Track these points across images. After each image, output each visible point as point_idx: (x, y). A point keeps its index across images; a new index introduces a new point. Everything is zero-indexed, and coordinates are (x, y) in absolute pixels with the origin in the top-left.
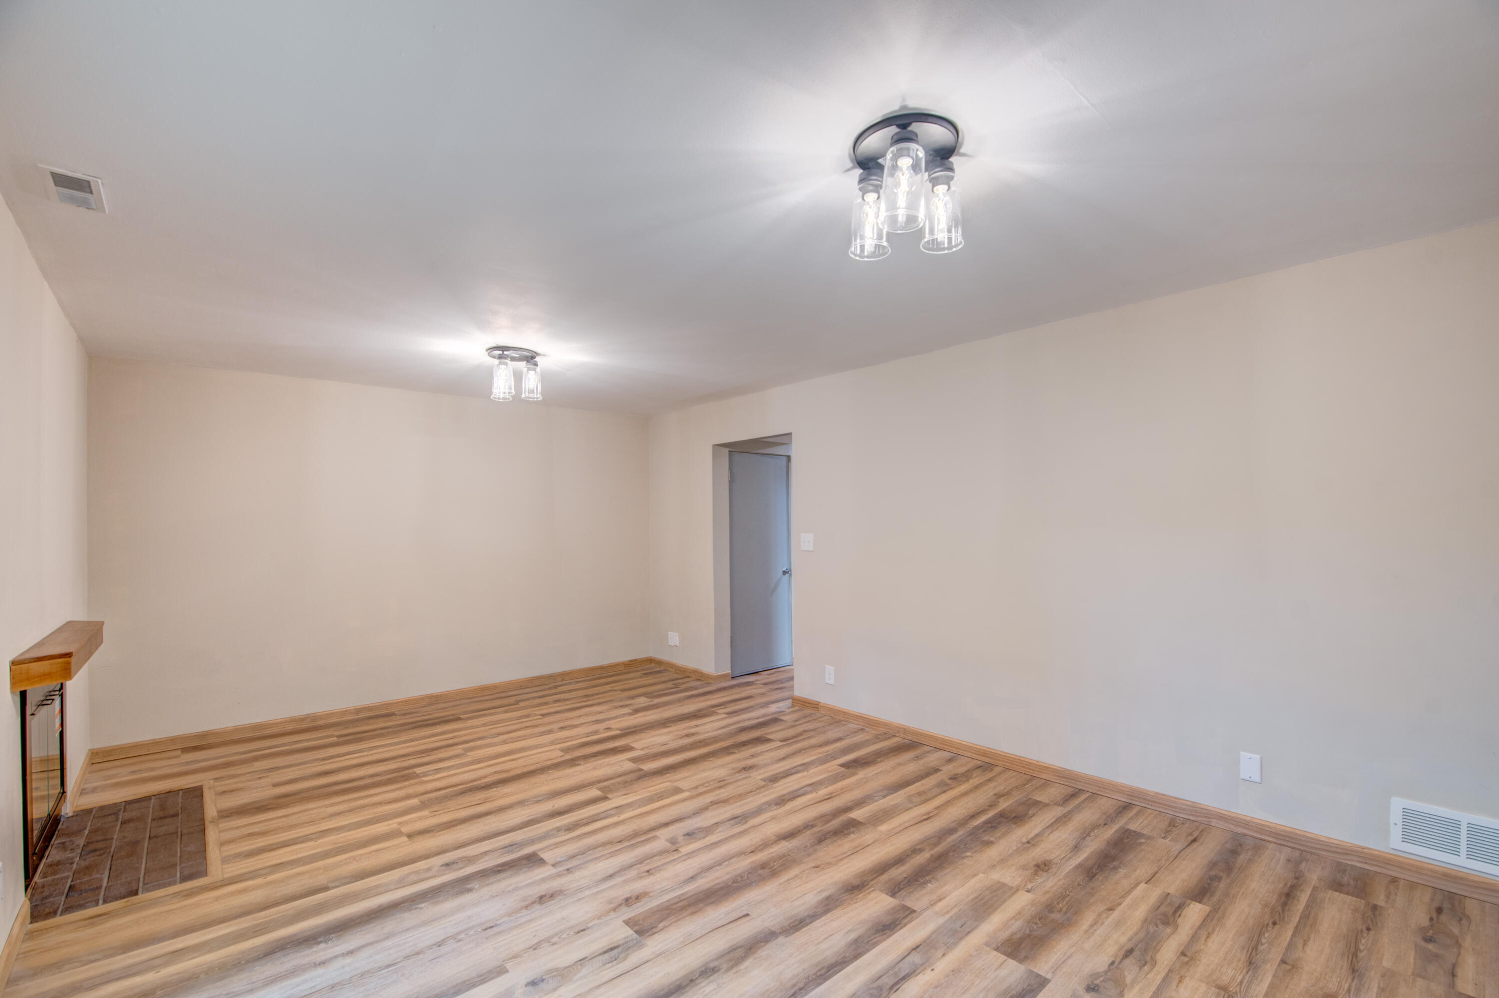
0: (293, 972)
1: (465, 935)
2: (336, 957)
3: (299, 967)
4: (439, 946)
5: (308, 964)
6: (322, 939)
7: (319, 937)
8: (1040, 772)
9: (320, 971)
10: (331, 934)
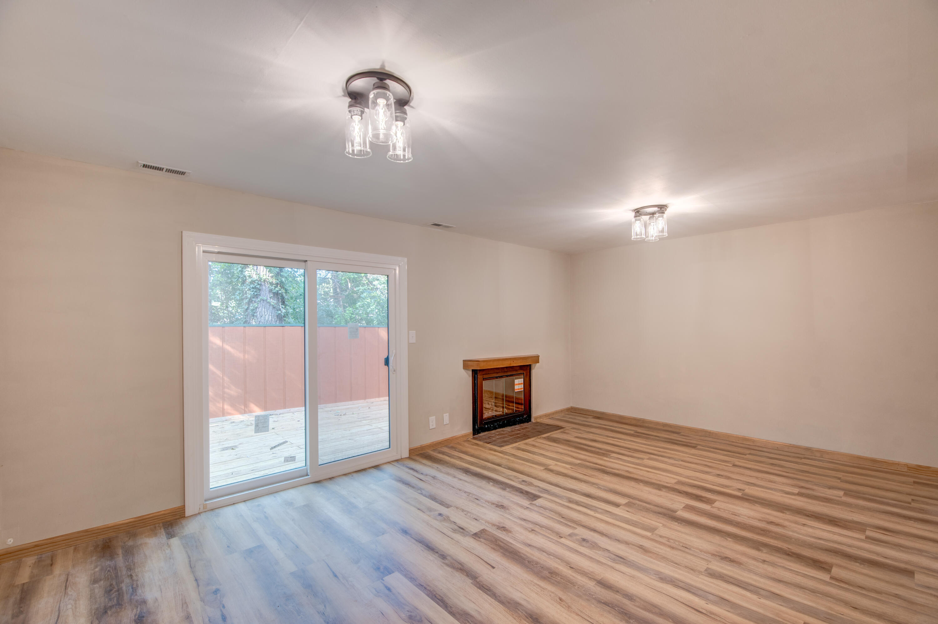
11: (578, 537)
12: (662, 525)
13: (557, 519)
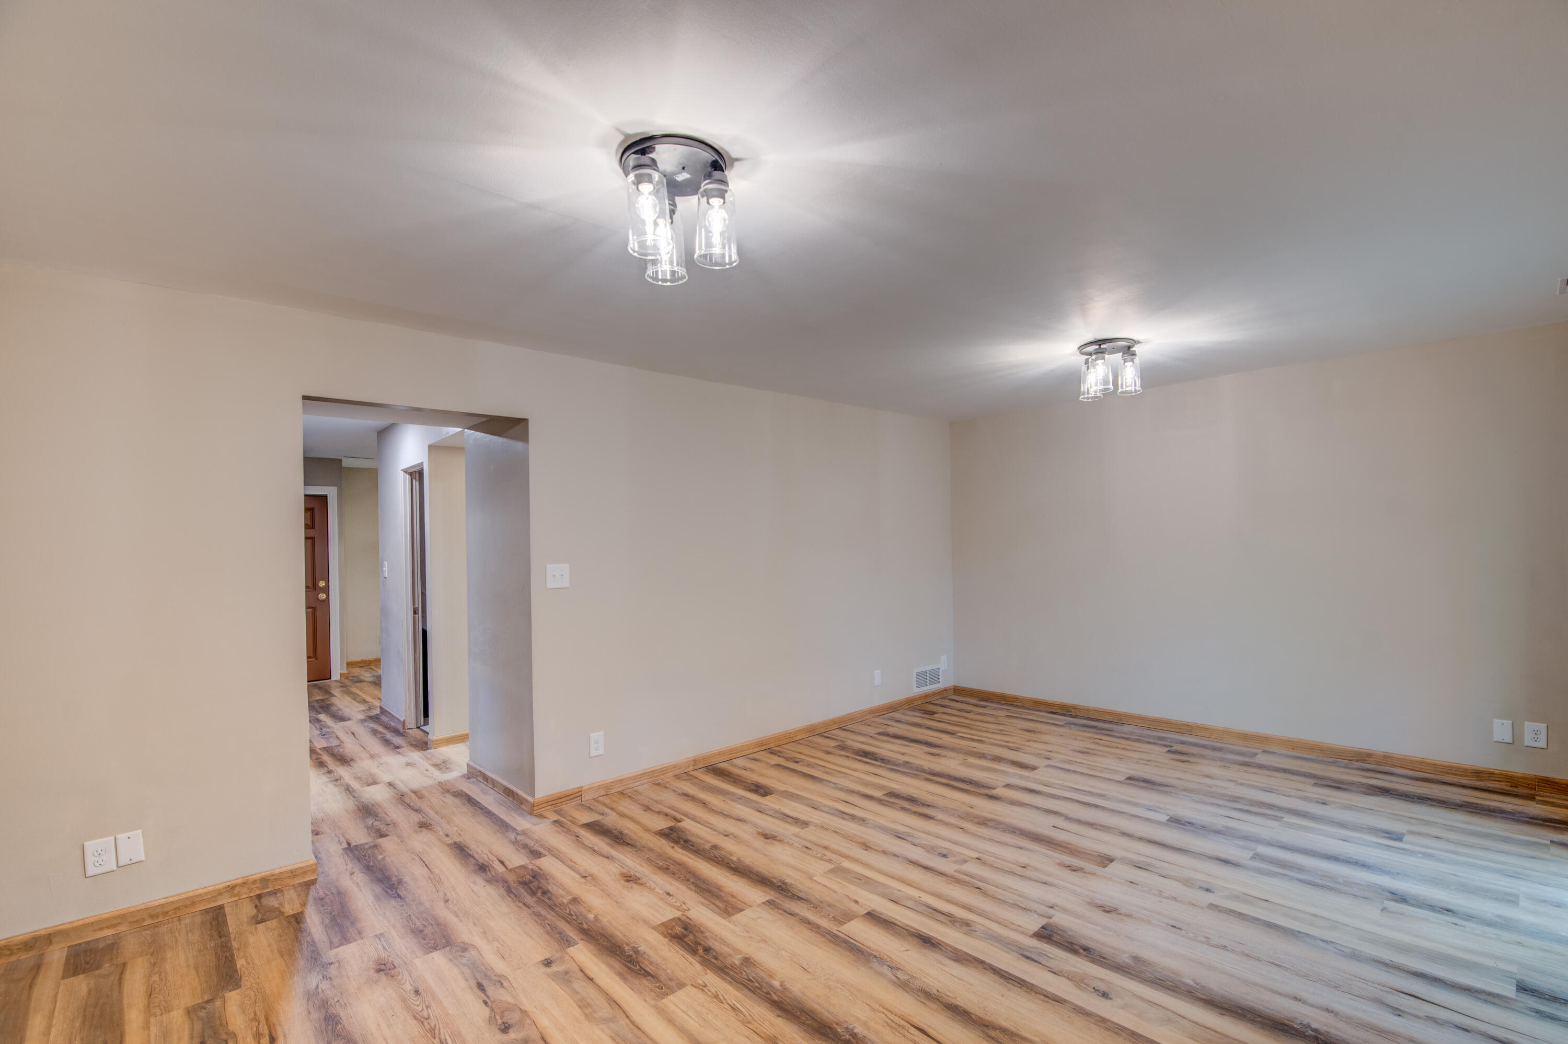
0: (1361, 1025)
1: (1197, 937)
2: (1312, 1006)
3: (1352, 1024)
4: (1225, 947)
5: (1342, 1021)
6: (1310, 1032)
7: (1310, 1036)
8: (796, 736)
9: (1336, 1006)
10: (1296, 1030)
11: (953, 859)
12: (814, 878)
13: (989, 886)
